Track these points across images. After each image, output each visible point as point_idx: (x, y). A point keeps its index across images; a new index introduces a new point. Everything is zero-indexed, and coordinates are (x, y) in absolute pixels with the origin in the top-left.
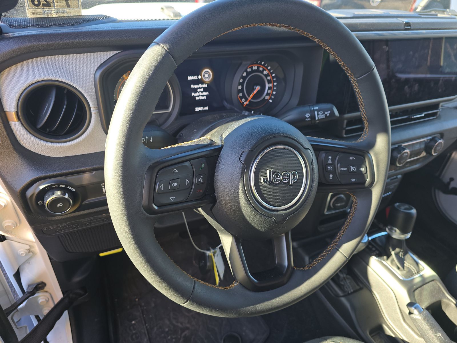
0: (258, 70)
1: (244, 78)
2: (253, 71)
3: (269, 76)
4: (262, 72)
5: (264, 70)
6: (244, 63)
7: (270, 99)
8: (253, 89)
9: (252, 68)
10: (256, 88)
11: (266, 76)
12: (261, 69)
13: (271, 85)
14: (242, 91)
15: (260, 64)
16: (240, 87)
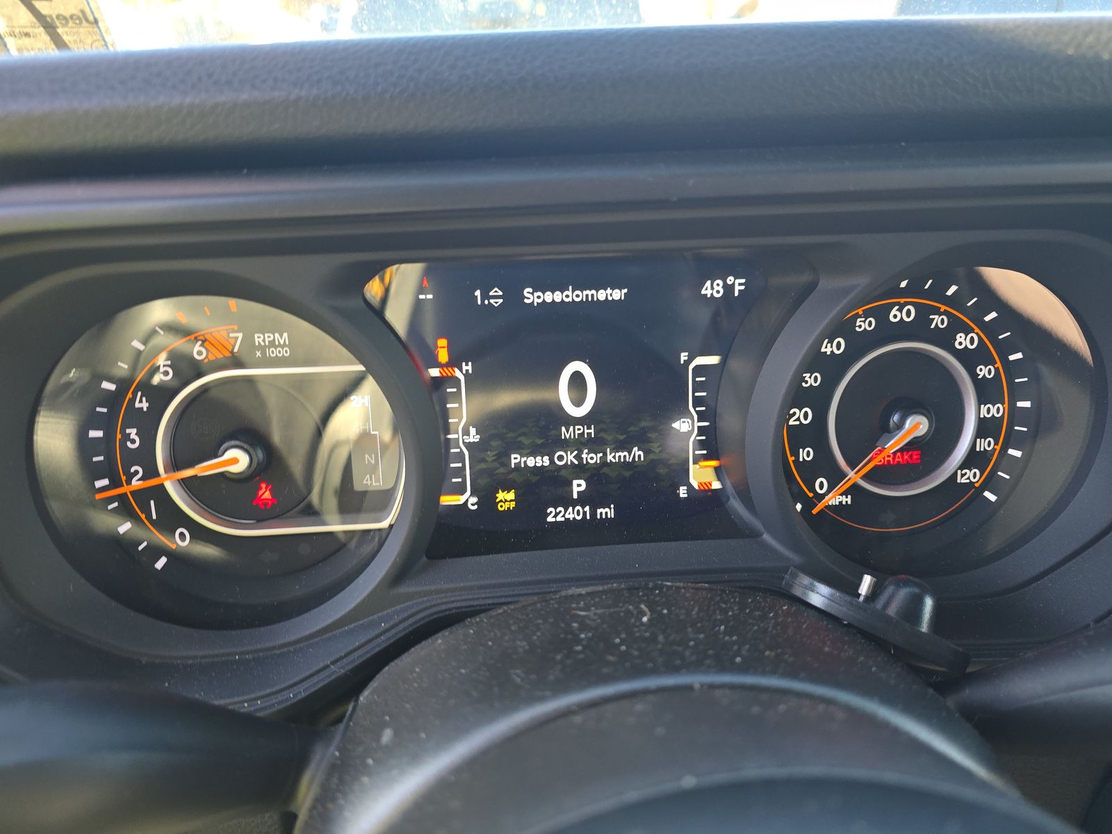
0: (919, 329)
1: (833, 368)
2: (888, 332)
3: (989, 361)
4: (945, 339)
5: (957, 326)
6: (827, 283)
7: (986, 485)
8: (886, 430)
9: (881, 314)
10: (900, 426)
11: (969, 359)
12: (938, 321)
13: (994, 410)
14: (814, 434)
15: (937, 293)
16: (802, 416)
